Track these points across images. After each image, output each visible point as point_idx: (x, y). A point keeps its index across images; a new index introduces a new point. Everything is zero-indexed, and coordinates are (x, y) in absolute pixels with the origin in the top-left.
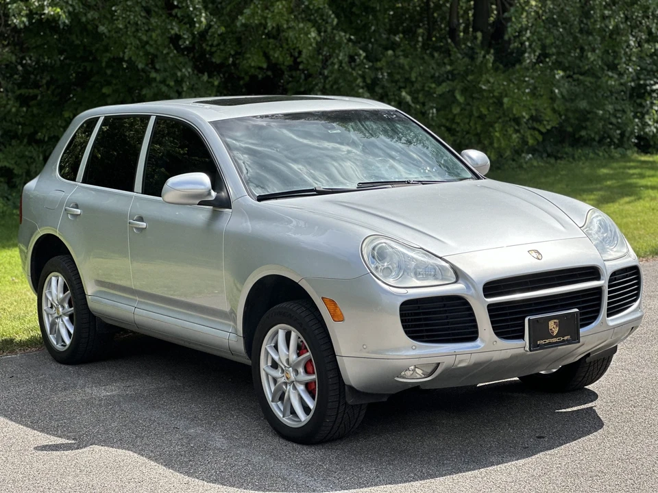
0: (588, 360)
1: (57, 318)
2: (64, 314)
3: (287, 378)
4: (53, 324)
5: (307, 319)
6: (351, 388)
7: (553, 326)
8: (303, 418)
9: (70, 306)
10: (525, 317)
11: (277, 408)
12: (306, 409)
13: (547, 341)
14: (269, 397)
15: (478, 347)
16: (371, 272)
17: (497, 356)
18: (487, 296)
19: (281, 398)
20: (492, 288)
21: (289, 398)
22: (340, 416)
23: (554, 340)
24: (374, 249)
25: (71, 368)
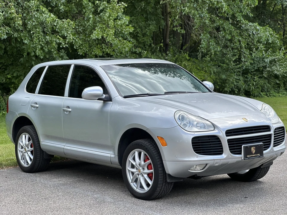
0: (262, 167)
1: (25, 153)
2: (29, 151)
3: (139, 172)
4: (23, 156)
5: (149, 146)
6: (169, 175)
7: (253, 150)
8: (146, 189)
9: (31, 147)
10: (242, 145)
11: (134, 185)
12: (148, 185)
13: (251, 156)
14: (130, 181)
15: (223, 157)
16: (179, 125)
17: (231, 161)
18: (227, 136)
19: (136, 181)
20: (229, 133)
21: (140, 180)
22: (163, 187)
23: (253, 155)
24: (180, 115)
25: (31, 174)
